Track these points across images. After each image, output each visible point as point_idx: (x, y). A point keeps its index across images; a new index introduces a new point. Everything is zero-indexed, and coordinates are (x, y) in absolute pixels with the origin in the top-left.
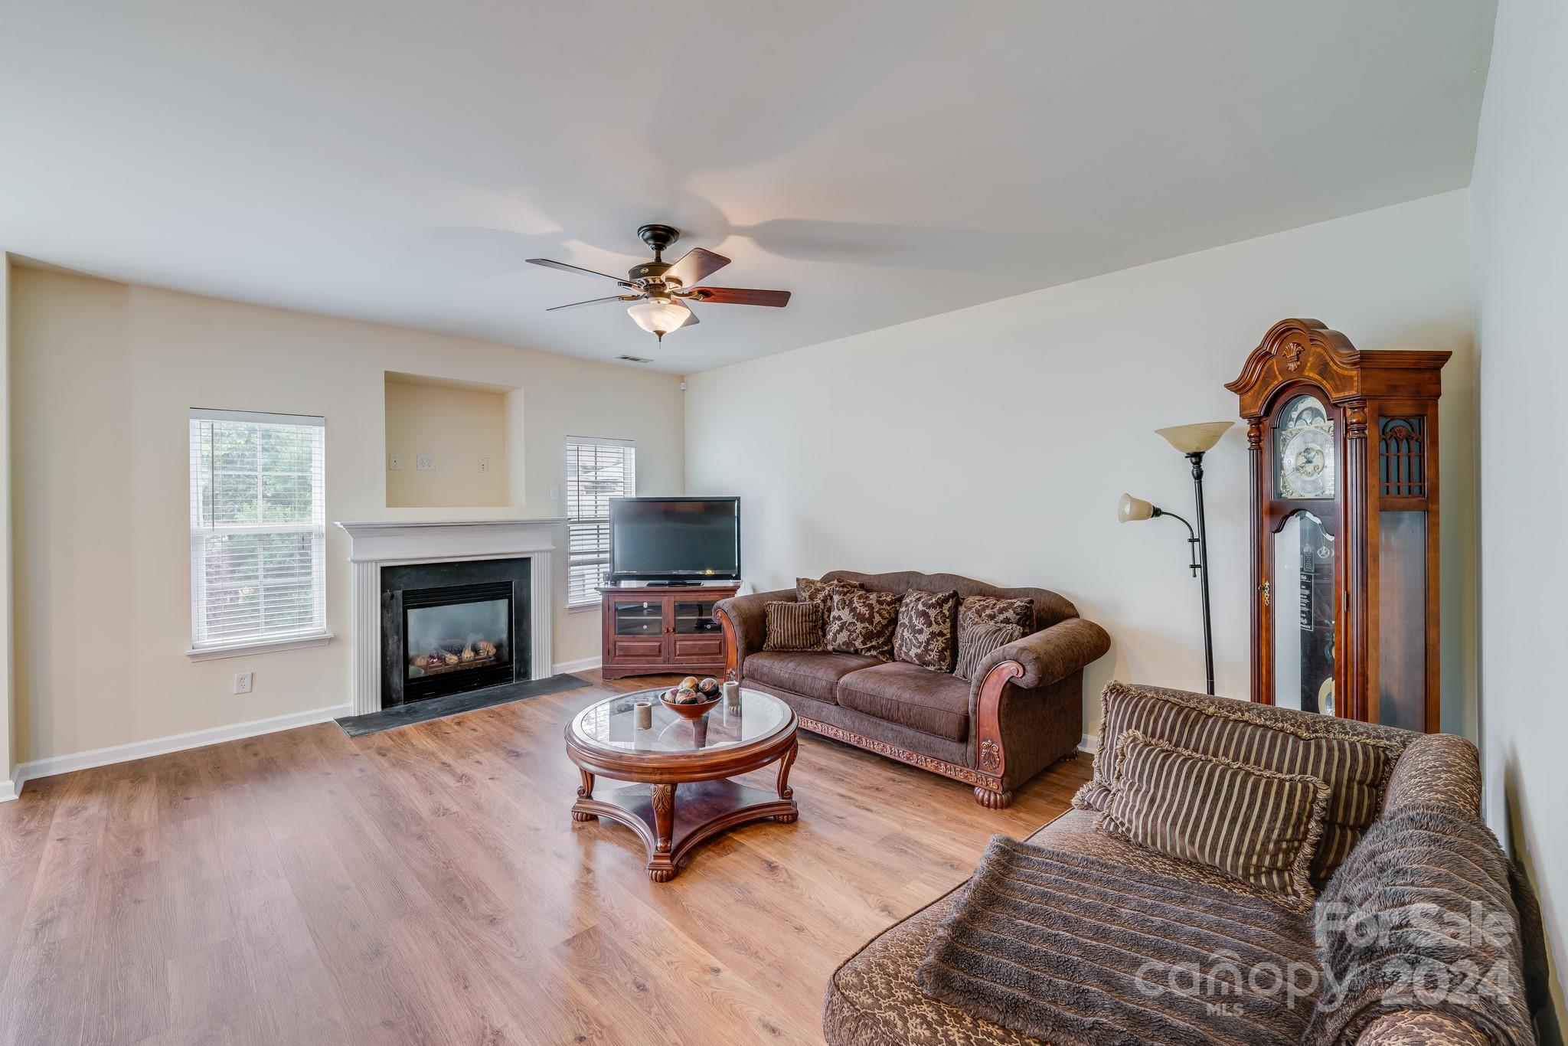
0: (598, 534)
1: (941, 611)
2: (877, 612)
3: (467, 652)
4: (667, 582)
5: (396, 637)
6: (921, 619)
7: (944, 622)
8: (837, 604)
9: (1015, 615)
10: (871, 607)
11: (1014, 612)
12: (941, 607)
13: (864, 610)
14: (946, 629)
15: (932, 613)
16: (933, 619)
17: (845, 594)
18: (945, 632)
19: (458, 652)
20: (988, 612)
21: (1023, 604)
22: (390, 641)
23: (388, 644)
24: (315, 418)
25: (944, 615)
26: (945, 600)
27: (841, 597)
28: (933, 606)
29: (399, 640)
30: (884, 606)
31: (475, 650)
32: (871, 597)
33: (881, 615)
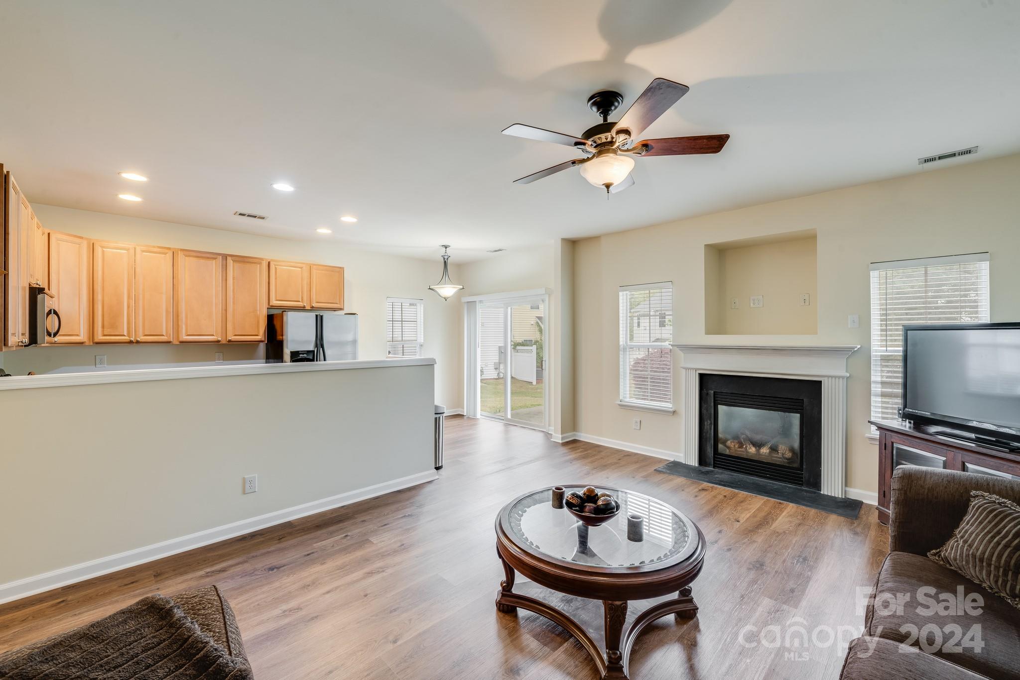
3: (765, 448)
5: (709, 421)
19: (758, 445)
22: (706, 423)
23: (705, 425)
24: (667, 283)
29: (711, 424)
31: (774, 449)
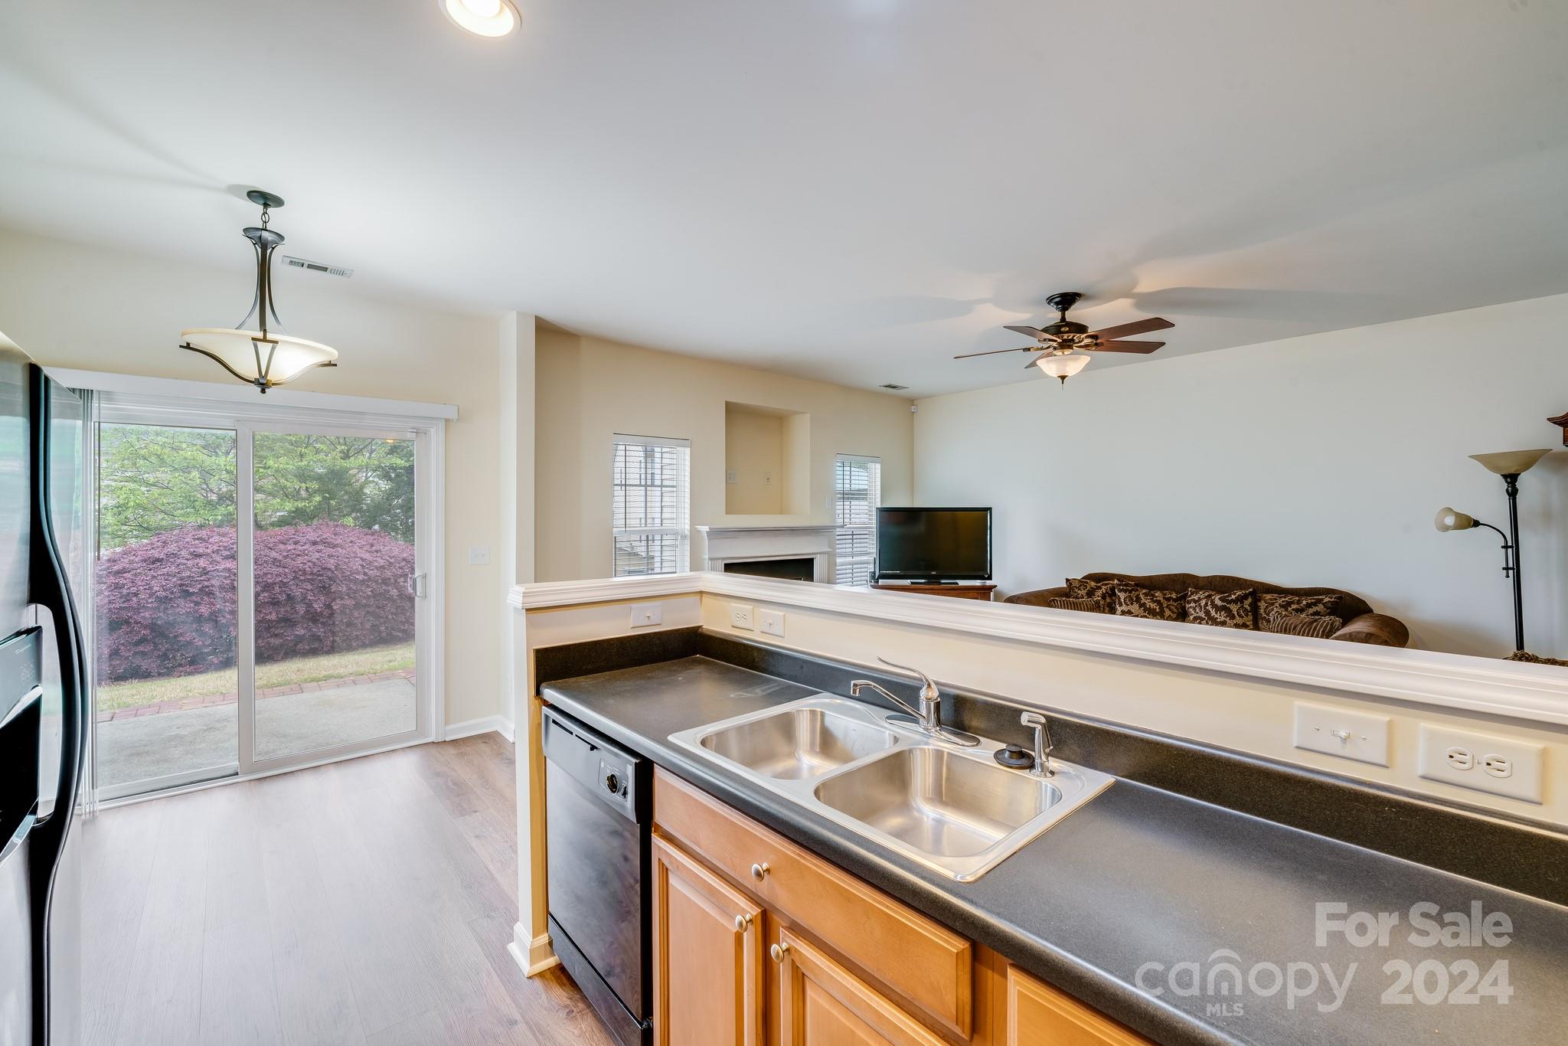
0: (852, 539)
1: (1242, 607)
2: (1167, 607)
4: (923, 581)
6: (1222, 613)
7: (1247, 615)
8: (1125, 601)
9: (1325, 609)
10: (1159, 602)
11: (1325, 607)
12: (1242, 602)
13: (1153, 606)
14: (1249, 621)
15: (1234, 608)
16: (1236, 613)
17: (1130, 592)
18: (1248, 623)
20: (1294, 606)
21: (1333, 600)
24: (684, 441)
25: (1246, 609)
26: (1245, 597)
27: (1127, 594)
28: (1235, 601)
30: (1171, 603)
32: (1157, 594)
33: (1170, 610)
